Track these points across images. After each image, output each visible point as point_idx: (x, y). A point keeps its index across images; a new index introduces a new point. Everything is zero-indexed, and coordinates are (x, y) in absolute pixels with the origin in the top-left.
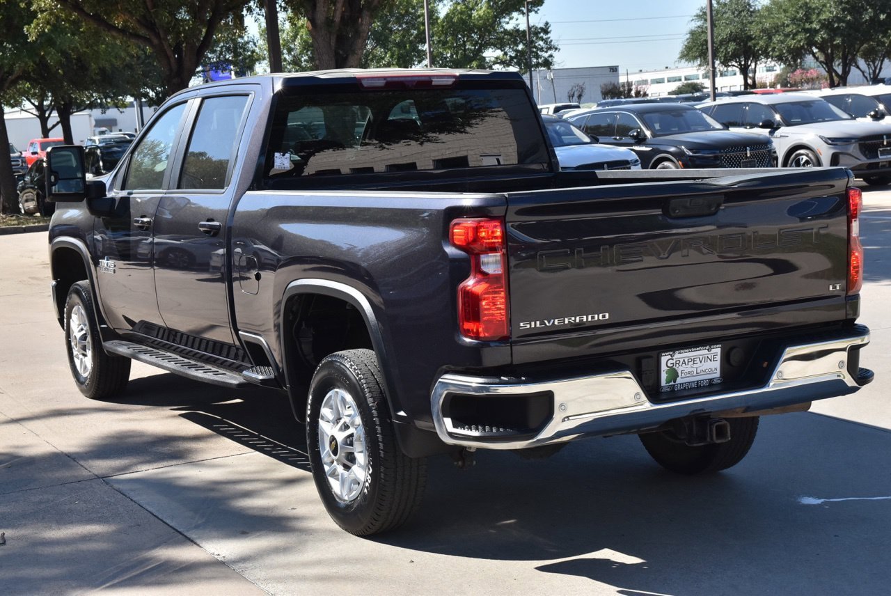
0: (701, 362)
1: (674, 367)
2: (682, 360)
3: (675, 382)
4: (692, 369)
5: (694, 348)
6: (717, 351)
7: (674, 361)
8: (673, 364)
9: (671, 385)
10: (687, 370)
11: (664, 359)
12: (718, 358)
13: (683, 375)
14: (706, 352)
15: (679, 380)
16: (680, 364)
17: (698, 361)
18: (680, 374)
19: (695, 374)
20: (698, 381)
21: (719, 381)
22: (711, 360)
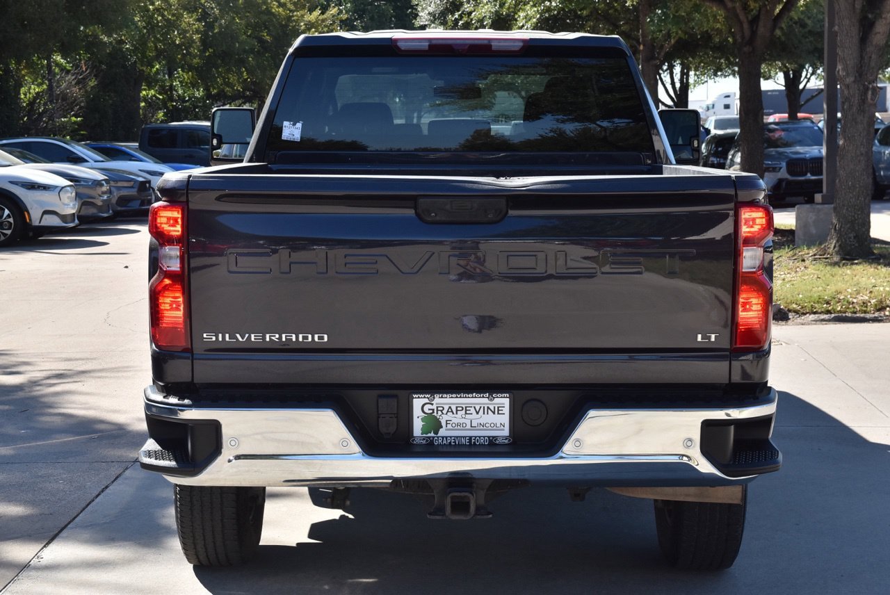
0: (477, 413)
1: (435, 414)
2: (446, 408)
3: (436, 433)
4: (463, 421)
5: (464, 393)
6: (504, 401)
7: (434, 407)
8: (433, 410)
9: (429, 437)
10: (455, 421)
11: (418, 402)
12: (506, 410)
13: (449, 426)
14: (486, 400)
15: (442, 432)
16: (445, 412)
17: (472, 410)
18: (444, 424)
19: (468, 427)
20: (470, 438)
21: (506, 442)
22: (494, 413)
